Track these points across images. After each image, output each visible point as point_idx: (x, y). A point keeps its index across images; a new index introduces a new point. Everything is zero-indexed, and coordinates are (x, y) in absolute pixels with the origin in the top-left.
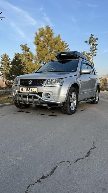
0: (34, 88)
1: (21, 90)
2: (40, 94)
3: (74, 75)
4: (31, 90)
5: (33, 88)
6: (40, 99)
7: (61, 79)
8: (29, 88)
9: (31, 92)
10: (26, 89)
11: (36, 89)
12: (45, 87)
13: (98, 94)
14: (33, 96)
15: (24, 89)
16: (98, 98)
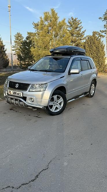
0: (20, 93)
1: (9, 92)
2: (25, 98)
3: (61, 78)
4: (17, 93)
5: (18, 92)
6: (24, 103)
7: (44, 84)
8: (15, 92)
9: (17, 95)
10: (13, 92)
11: (21, 93)
12: (29, 91)
13: (94, 88)
14: (19, 99)
15: (12, 92)
16: (94, 91)
